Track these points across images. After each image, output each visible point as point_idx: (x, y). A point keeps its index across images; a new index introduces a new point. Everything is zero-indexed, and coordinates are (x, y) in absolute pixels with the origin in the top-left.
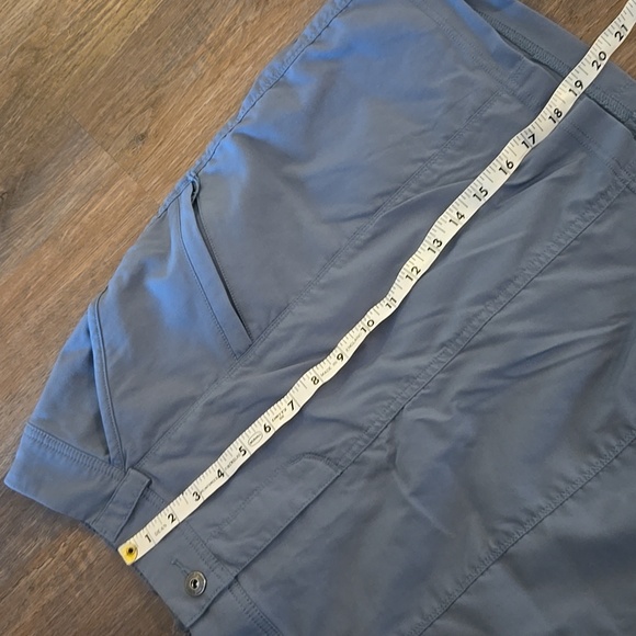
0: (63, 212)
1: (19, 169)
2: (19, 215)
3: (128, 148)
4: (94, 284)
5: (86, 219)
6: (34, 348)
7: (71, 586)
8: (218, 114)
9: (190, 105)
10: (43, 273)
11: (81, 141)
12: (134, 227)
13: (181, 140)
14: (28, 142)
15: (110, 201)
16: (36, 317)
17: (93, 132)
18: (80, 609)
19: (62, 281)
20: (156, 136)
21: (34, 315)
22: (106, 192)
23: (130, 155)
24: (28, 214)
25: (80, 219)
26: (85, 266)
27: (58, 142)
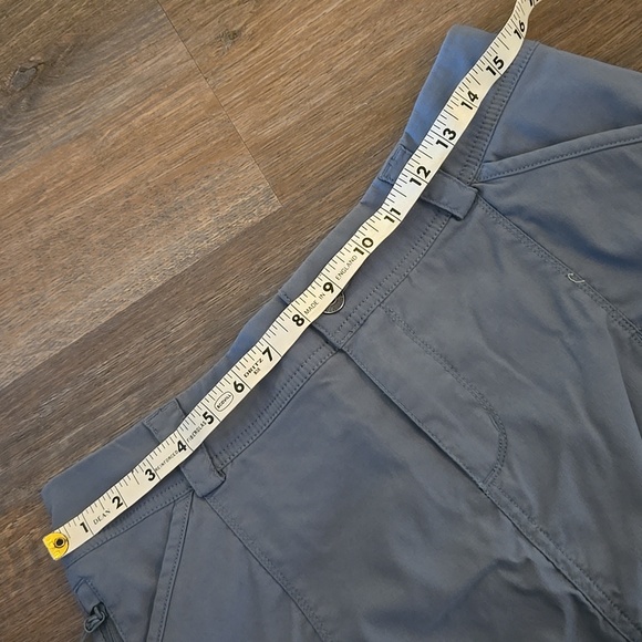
0: (111, 105)
1: (67, 39)
2: (52, 95)
3: (211, 44)
4: (127, 207)
5: (136, 122)
6: (32, 268)
7: (8, 581)
8: (340, 29)
9: (305, 10)
10: (67, 176)
11: (155, 21)
12: (196, 147)
13: (282, 52)
14: (87, 6)
15: (172, 106)
16: (45, 230)
17: (172, 14)
18: (11, 614)
19: (88, 193)
20: (252, 37)
21: (43, 226)
22: (170, 94)
23: (213, 54)
24: (66, 98)
25: (130, 120)
26: (123, 181)
27: (124, 16)
